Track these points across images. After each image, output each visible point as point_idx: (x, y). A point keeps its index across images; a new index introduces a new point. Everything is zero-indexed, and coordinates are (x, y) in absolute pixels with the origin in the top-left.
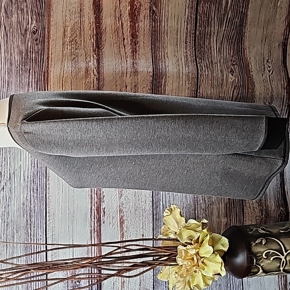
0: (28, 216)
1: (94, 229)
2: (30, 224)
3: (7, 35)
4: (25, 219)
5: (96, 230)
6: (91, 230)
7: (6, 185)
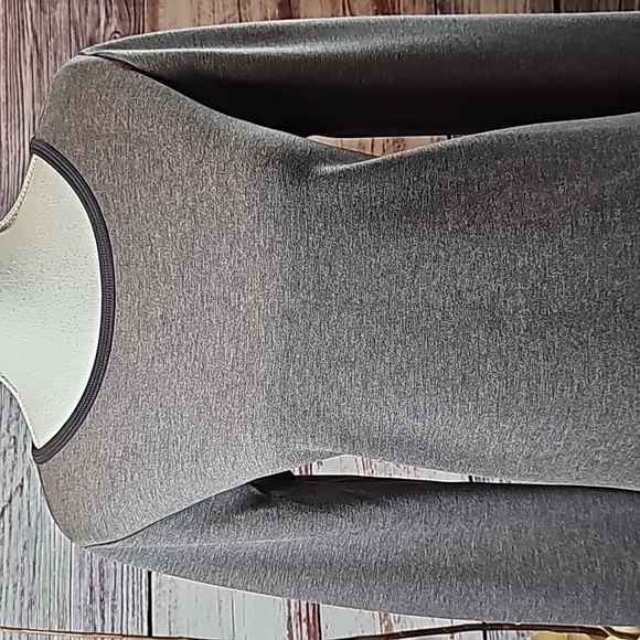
0: (96, 574)
1: (300, 614)
2: (102, 600)
3: (39, 54)
4: (86, 583)
5: (304, 615)
6: (290, 618)
7: (29, 477)
